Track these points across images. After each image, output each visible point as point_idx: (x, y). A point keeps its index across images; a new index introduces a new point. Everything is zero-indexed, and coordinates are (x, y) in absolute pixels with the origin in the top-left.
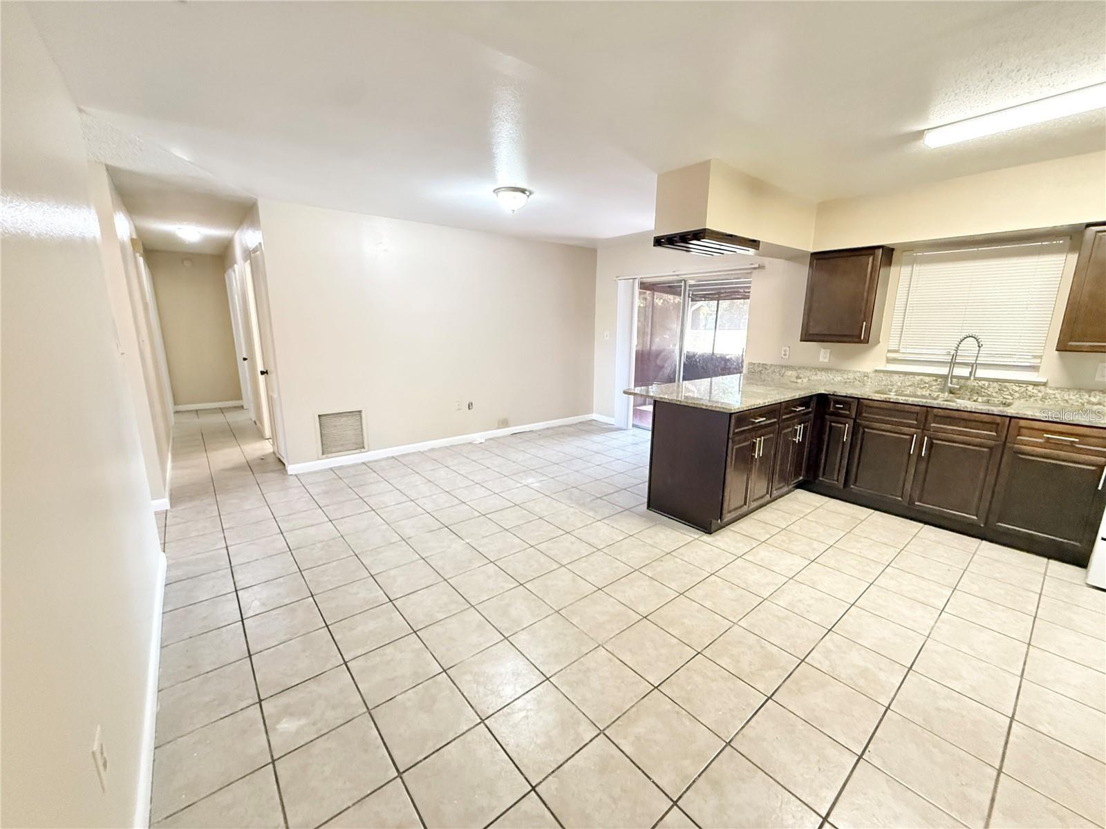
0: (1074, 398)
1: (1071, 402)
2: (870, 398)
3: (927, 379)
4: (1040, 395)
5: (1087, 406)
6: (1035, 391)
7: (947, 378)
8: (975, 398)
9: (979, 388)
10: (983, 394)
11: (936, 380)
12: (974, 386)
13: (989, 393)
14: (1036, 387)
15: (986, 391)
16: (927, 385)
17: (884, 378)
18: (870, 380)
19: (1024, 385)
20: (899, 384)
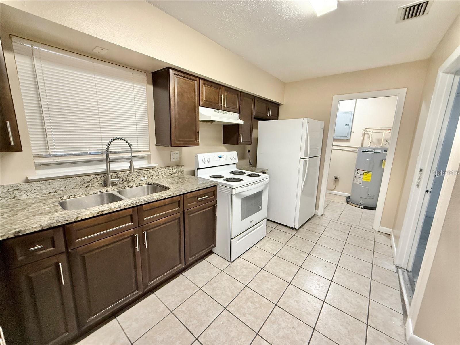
0: (168, 172)
1: (167, 174)
2: (79, 219)
3: (88, 178)
4: (156, 173)
5: (173, 175)
6: (154, 172)
7: (107, 173)
8: (132, 185)
9: (127, 177)
10: (130, 180)
11: (96, 178)
12: (123, 176)
13: (133, 179)
14: (153, 170)
15: (131, 178)
16: (90, 183)
17: (42, 186)
18: (23, 193)
19: (148, 170)
20: (63, 189)
